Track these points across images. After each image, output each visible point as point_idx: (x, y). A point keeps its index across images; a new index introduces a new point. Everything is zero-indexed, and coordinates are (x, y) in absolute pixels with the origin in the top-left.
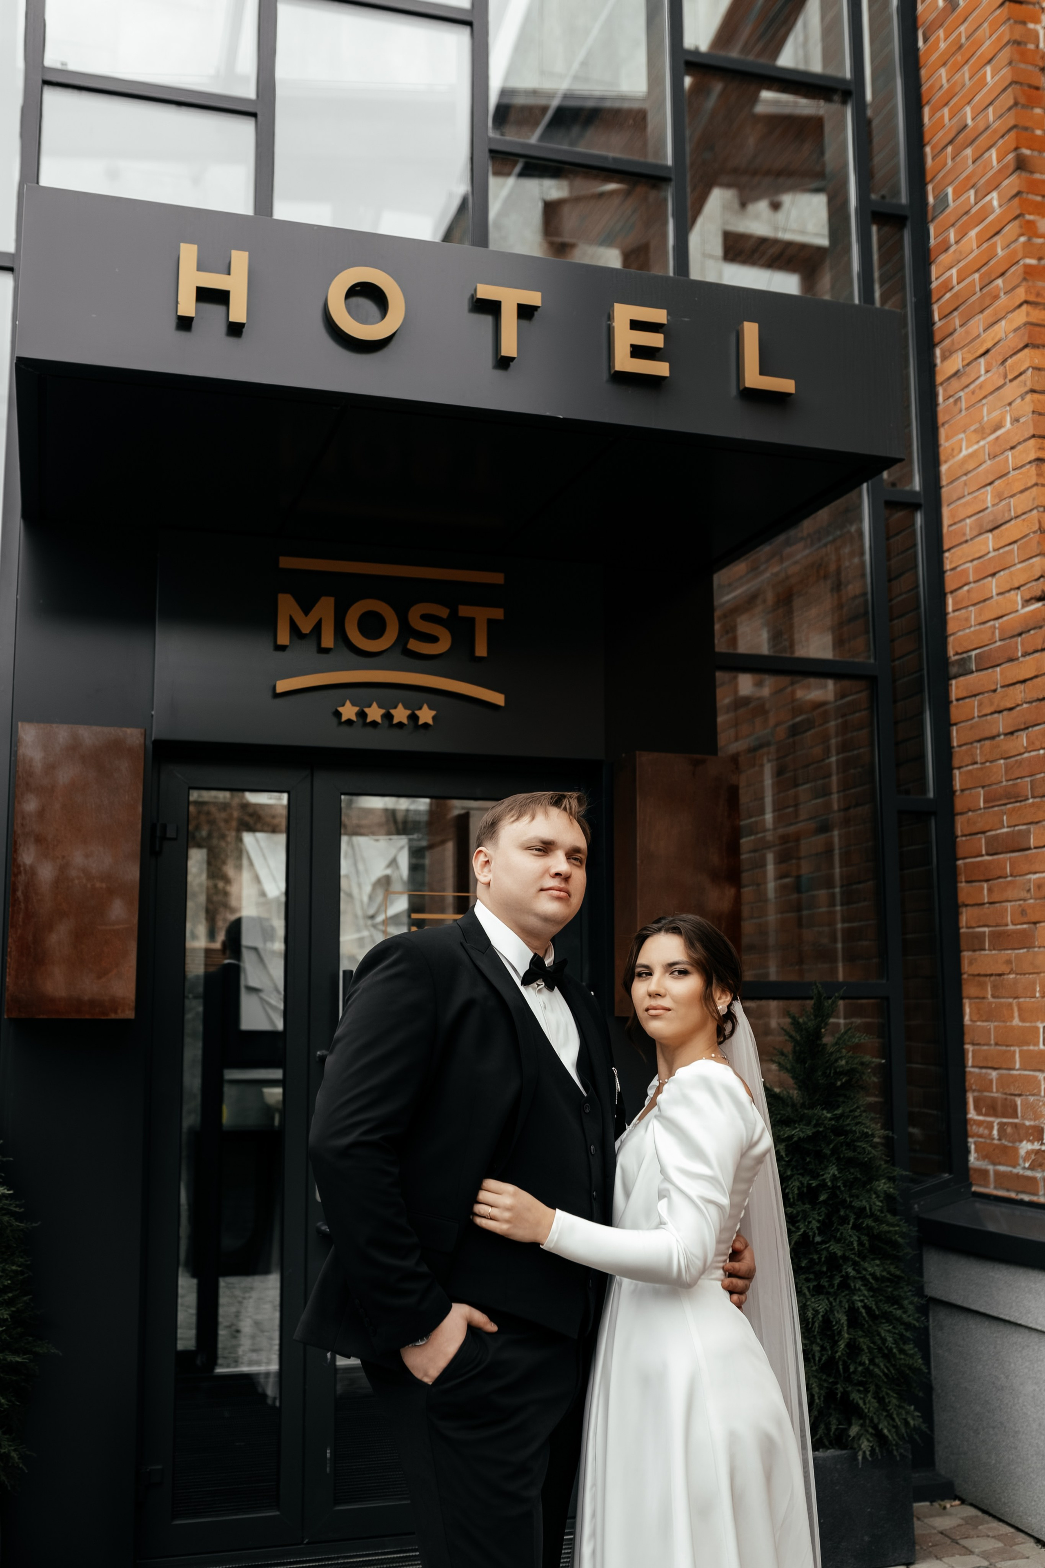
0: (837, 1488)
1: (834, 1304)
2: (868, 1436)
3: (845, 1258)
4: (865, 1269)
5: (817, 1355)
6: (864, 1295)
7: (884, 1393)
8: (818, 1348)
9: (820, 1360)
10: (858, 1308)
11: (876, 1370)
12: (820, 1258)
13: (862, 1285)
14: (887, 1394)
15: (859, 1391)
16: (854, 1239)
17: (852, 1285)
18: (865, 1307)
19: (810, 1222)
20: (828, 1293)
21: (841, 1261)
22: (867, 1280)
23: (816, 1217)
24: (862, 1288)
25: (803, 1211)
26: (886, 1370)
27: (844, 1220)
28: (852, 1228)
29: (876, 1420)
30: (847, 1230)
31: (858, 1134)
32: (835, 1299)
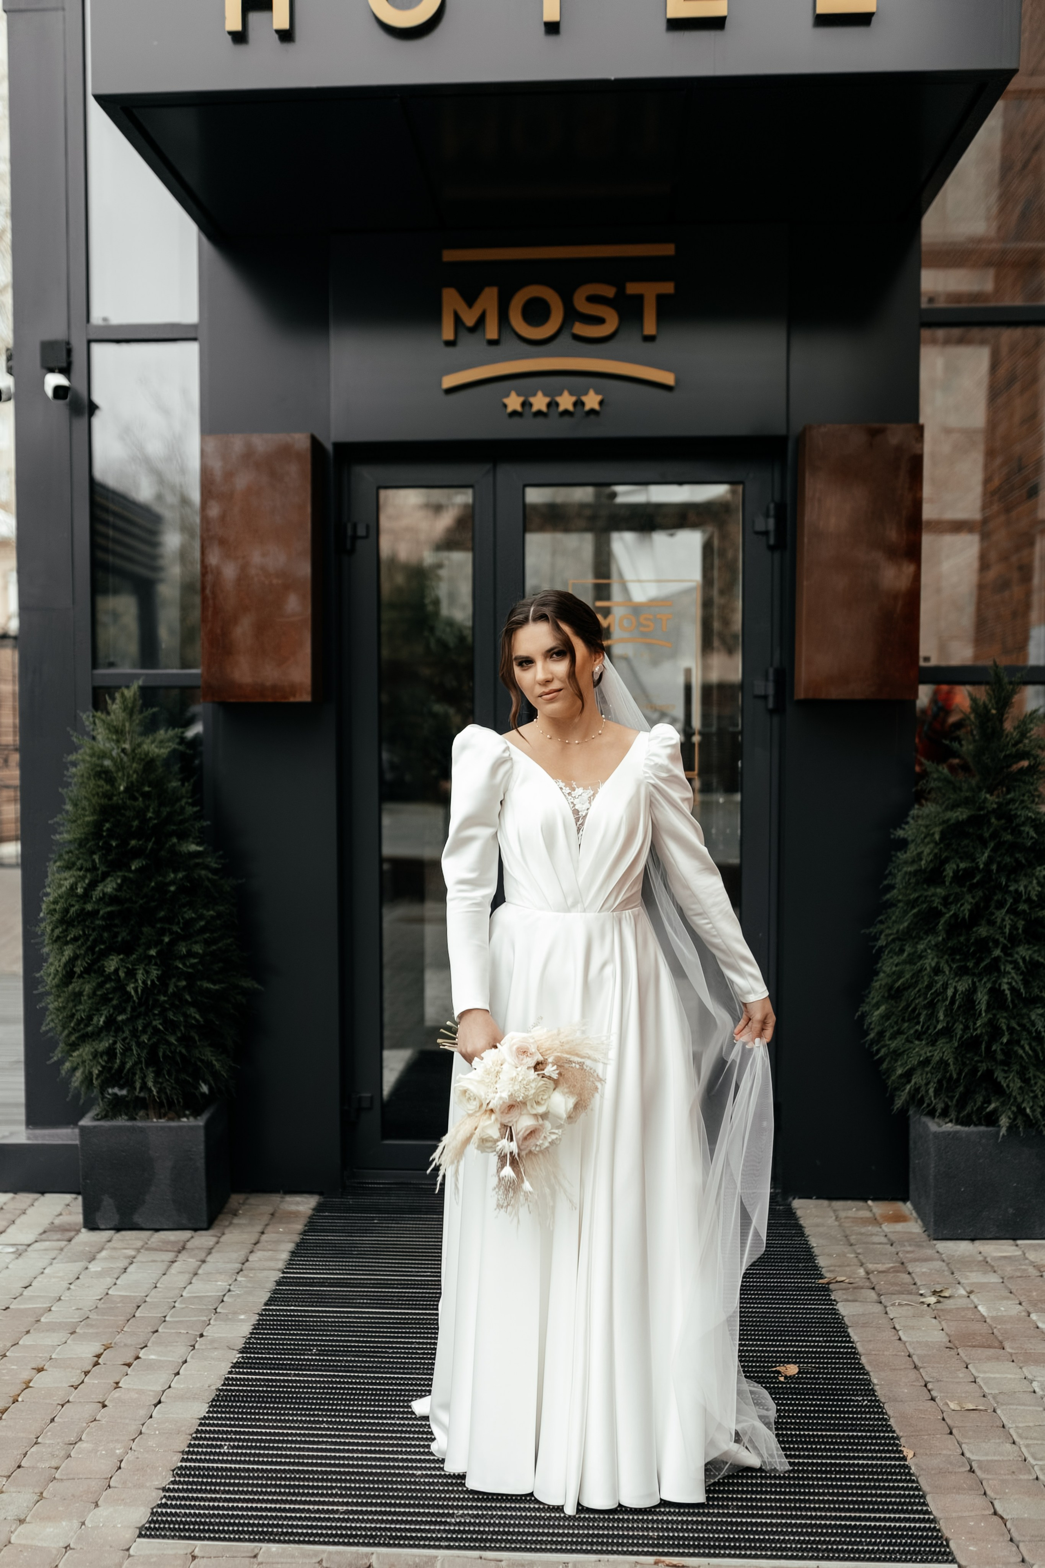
0: (981, 1161)
1: (977, 984)
2: (1009, 1113)
3: (996, 943)
4: (1017, 953)
5: (959, 1033)
6: (1013, 978)
7: (1031, 1075)
8: (961, 1026)
9: (962, 1037)
10: (1004, 990)
11: (1021, 1052)
12: (968, 940)
13: (1013, 969)
14: (1035, 1077)
15: (1003, 1070)
16: (1008, 922)
17: (1002, 968)
18: (1012, 989)
19: (962, 905)
20: (974, 974)
21: (991, 944)
22: (1018, 963)
23: (971, 900)
24: (1013, 971)
25: (957, 893)
26: (1030, 1052)
27: (1000, 905)
28: (1007, 912)
29: (1019, 1100)
30: (1000, 914)
31: (1023, 819)
32: (980, 981)
